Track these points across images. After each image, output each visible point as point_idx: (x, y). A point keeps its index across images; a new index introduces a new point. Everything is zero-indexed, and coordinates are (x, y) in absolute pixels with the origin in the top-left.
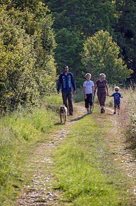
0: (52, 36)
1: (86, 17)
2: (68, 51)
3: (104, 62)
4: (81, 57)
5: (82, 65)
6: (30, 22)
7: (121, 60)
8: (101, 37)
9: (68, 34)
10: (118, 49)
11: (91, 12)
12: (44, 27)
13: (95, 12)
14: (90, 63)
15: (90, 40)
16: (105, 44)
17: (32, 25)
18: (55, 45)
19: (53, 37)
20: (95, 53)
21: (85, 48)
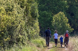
1: (55, 7)
3: (61, 25)
4: (51, 23)
5: (52, 26)
7: (69, 24)
9: (47, 13)
10: (67, 20)
11: (56, 5)
12: (33, 8)
13: (58, 5)
14: (55, 25)
15: (56, 16)
16: (62, 18)
18: (38, 16)
19: (38, 12)
20: (58, 21)
21: (54, 19)
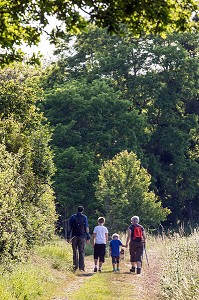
0: (49, 156)
2: (76, 180)
3: (128, 197)
4: (94, 190)
5: (96, 200)
6: (15, 135)
7: (153, 195)
8: (124, 161)
9: (78, 155)
10: (148, 178)
11: (110, 126)
12: (38, 144)
14: (107, 198)
15: (108, 165)
16: (130, 172)
17: (18, 139)
18: (53, 169)
19: (51, 157)
20: (116, 184)
21: (101, 177)
